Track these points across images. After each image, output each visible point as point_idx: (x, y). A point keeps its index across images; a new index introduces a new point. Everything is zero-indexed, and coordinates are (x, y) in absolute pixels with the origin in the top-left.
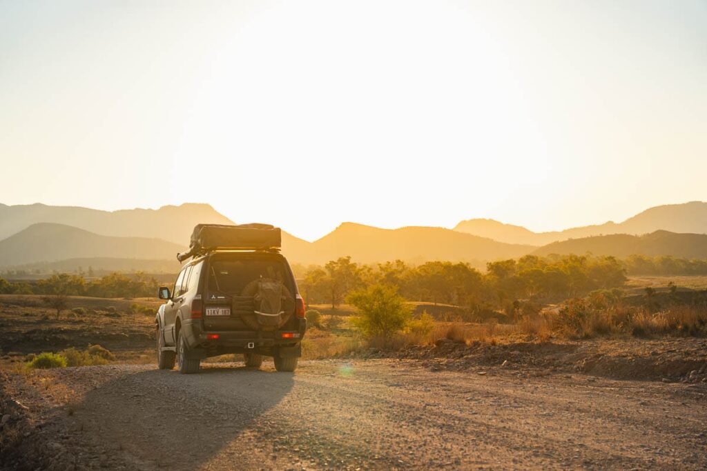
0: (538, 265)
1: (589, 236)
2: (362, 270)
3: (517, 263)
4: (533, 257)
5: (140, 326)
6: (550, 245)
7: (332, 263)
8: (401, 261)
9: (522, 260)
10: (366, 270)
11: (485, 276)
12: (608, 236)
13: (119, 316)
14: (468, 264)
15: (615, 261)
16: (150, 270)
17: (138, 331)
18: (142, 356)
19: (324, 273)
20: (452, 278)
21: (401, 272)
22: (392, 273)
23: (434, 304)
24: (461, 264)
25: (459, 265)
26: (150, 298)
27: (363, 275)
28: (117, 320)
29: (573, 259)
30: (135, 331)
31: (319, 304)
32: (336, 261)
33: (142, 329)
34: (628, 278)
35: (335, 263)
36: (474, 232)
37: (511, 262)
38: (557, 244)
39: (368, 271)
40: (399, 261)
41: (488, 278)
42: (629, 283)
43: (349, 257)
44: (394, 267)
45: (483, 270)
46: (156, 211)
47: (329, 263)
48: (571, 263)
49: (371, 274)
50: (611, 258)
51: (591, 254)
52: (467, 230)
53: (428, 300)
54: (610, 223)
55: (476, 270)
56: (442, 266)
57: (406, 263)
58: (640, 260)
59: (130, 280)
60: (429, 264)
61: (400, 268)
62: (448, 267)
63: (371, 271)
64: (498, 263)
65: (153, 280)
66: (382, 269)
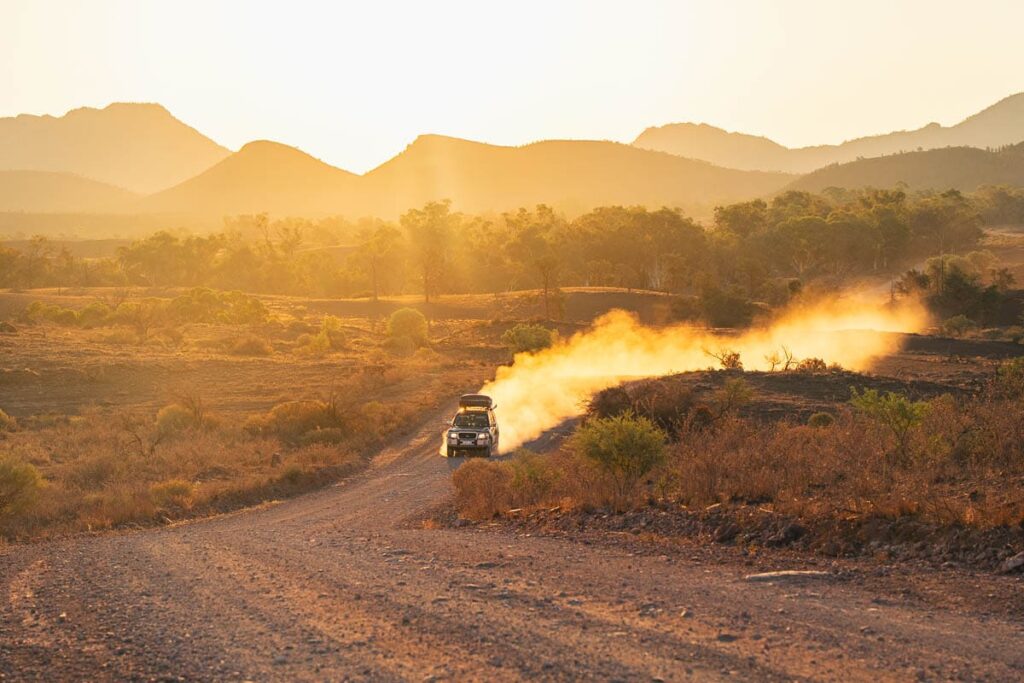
0: (813, 208)
1: (898, 152)
2: (472, 225)
3: (769, 206)
4: (800, 195)
5: (62, 352)
6: (821, 170)
7: (413, 212)
8: (548, 206)
9: (779, 201)
10: (480, 225)
11: (712, 234)
12: (933, 152)
13: (12, 330)
14: (677, 209)
15: (961, 198)
16: (53, 234)
17: (59, 364)
18: (74, 419)
19: (397, 233)
20: (649, 237)
21: (548, 228)
22: (533, 231)
23: (626, 290)
24: (665, 211)
25: (662, 212)
26: (63, 289)
27: (474, 235)
28: (11, 339)
29: (880, 196)
30: (51, 364)
31: (397, 294)
32: (420, 209)
33: (66, 358)
34: (986, 231)
35: (418, 213)
36: (673, 150)
37: (758, 204)
38: (835, 168)
39: (484, 228)
40: (544, 207)
41: (718, 235)
42: (988, 242)
43: (448, 201)
44: (535, 218)
45: (706, 220)
46: (100, 111)
47: (406, 213)
48: (876, 204)
49: (490, 234)
50: (953, 193)
51: (906, 185)
52: (658, 147)
53: (610, 282)
54: (934, 127)
55: (695, 222)
56: (628, 215)
57: (557, 211)
58: (1003, 197)
59: (19, 253)
60: (602, 212)
61: (547, 220)
62: (640, 216)
63: (490, 228)
64: (736, 207)
65: (65, 253)
66: (509, 223)
